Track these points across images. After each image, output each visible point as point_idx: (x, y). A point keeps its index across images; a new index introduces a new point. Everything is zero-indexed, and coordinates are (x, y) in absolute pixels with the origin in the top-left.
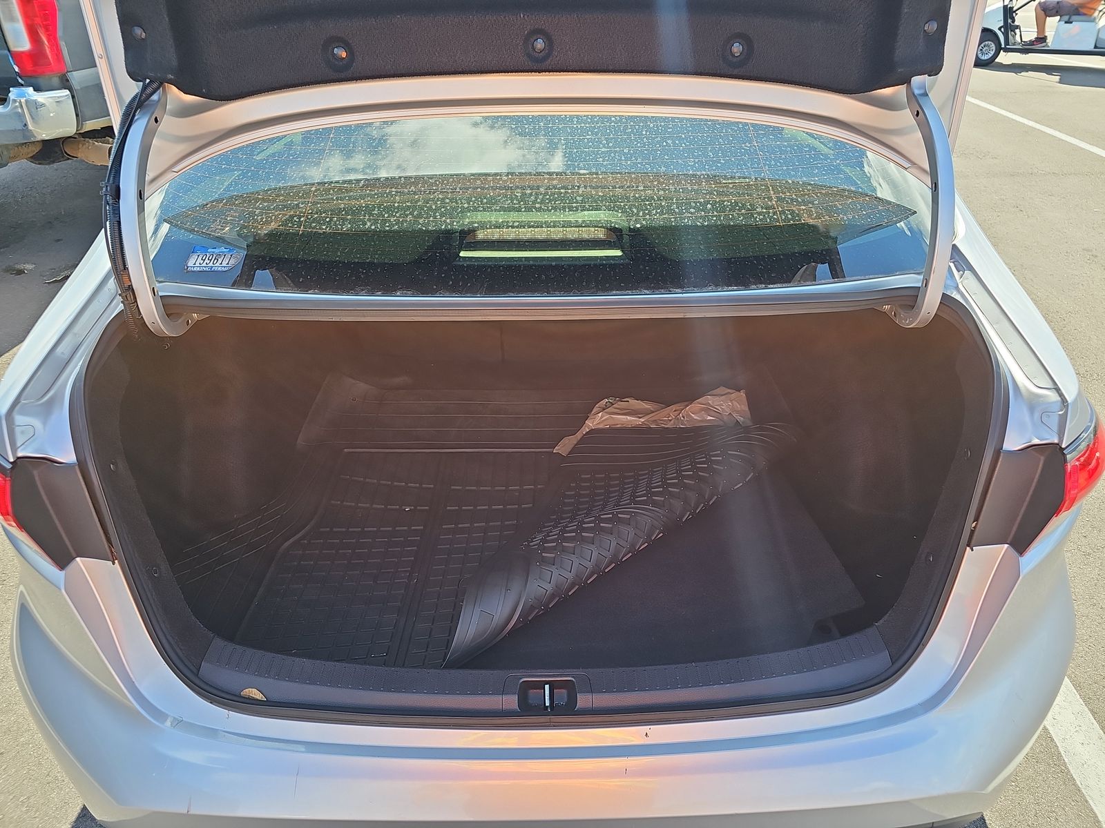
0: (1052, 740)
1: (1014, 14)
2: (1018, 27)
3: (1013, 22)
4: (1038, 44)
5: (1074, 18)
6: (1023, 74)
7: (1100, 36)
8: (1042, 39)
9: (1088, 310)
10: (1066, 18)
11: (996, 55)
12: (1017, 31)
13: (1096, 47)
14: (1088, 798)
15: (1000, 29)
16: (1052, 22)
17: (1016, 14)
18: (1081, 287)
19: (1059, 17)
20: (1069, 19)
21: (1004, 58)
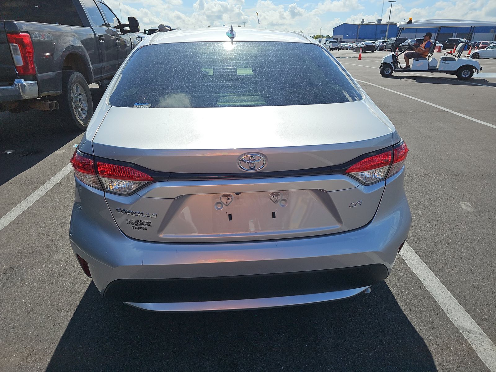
0: (420, 280)
1: (397, 58)
2: (399, 62)
3: (397, 60)
4: (407, 68)
5: (419, 58)
6: (402, 79)
7: (429, 65)
8: (408, 66)
9: (429, 155)
10: (416, 59)
11: (392, 73)
12: (399, 64)
13: (428, 69)
14: (432, 295)
15: (392, 63)
16: (411, 60)
17: (398, 58)
18: (426, 148)
19: (413, 59)
20: (417, 59)
21: (395, 74)
